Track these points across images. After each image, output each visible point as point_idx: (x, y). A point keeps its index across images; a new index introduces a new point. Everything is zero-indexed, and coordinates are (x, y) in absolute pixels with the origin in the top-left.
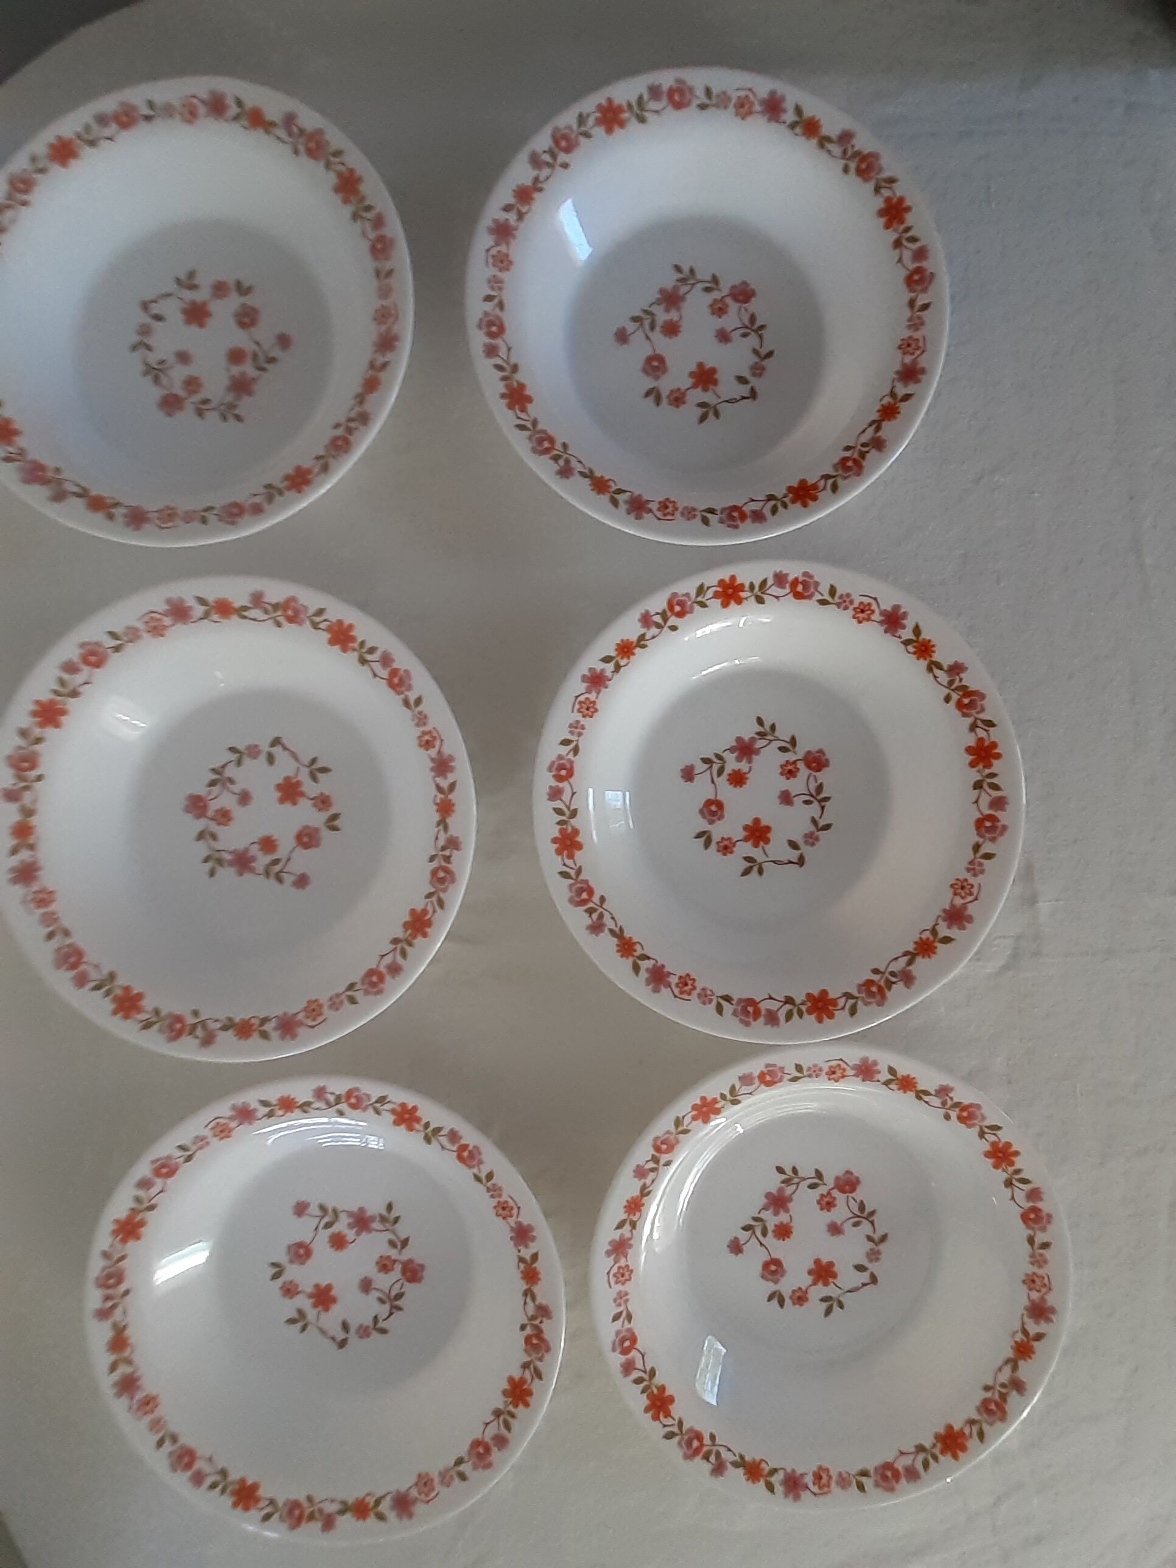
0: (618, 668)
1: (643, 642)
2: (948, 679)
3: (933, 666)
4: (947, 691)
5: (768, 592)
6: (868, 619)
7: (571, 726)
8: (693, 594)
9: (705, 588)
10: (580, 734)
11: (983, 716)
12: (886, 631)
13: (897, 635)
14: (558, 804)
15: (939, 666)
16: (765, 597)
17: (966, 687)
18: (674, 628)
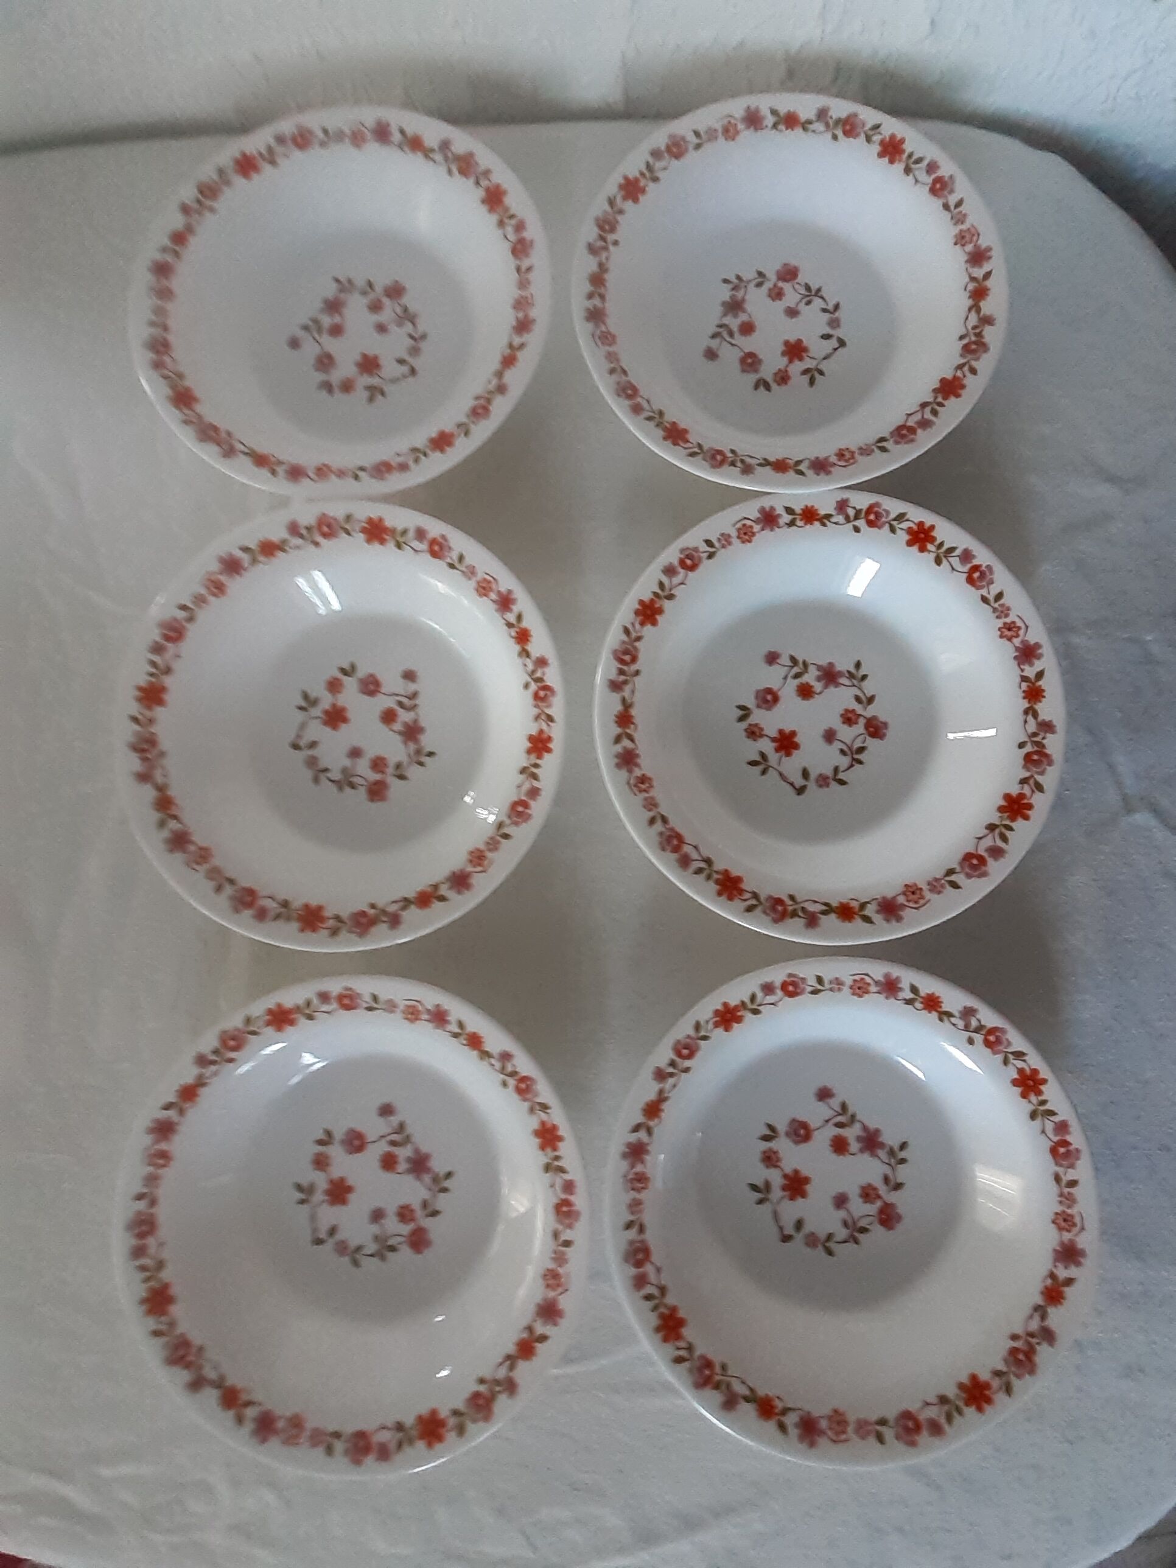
0: (792, 524)
1: (826, 521)
2: (1034, 730)
3: (1030, 711)
4: (1026, 739)
5: (950, 559)
6: (1010, 639)
7: (722, 535)
8: (893, 516)
9: (906, 518)
10: (723, 547)
11: (1039, 778)
12: (1015, 658)
13: (1022, 667)
14: (665, 580)
15: (1035, 715)
16: (944, 561)
17: (1044, 746)
18: (857, 530)
